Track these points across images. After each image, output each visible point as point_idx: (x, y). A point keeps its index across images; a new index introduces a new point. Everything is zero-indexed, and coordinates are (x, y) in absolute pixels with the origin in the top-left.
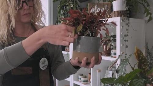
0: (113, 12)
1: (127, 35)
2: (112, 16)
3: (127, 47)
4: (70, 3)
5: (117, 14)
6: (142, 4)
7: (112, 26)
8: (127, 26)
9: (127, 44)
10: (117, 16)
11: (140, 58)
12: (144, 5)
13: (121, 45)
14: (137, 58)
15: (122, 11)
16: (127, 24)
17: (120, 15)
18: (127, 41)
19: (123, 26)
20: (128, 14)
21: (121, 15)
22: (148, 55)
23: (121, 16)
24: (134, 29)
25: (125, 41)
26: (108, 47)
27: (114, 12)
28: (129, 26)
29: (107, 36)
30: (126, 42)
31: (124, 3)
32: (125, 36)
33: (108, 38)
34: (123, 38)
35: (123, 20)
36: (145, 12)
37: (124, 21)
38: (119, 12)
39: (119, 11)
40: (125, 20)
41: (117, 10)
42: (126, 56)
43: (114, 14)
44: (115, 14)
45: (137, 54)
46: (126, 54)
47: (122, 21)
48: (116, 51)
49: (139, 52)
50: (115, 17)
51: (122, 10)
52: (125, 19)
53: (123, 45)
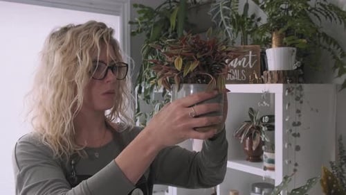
0: (268, 72)
1: (299, 124)
2: (265, 79)
3: (298, 148)
4: (170, 40)
5: (275, 76)
6: (330, 49)
7: (264, 103)
8: (298, 102)
9: (299, 141)
10: (277, 83)
11: (333, 191)
12: (333, 53)
13: (286, 146)
14: (325, 191)
15: (288, 71)
16: (297, 99)
17: (282, 80)
18: (299, 135)
19: (289, 105)
20: (300, 76)
21: (286, 80)
22: (342, 164)
23: (285, 82)
24: (312, 109)
25: (295, 135)
26: (255, 143)
27: (271, 72)
28: (301, 102)
29: (252, 117)
30: (297, 138)
31: (292, 55)
32: (294, 124)
33: (255, 124)
34: (291, 131)
35: (289, 92)
36: (335, 67)
37: (292, 94)
38: (282, 72)
39: (280, 71)
40: (294, 91)
41: (276, 70)
42: (297, 168)
43: (269, 78)
44: (272, 76)
45: (325, 183)
46: (296, 165)
47: (287, 93)
48: (274, 156)
49: (330, 178)
50: (272, 83)
51: (288, 69)
52: (293, 88)
53: (291, 145)
